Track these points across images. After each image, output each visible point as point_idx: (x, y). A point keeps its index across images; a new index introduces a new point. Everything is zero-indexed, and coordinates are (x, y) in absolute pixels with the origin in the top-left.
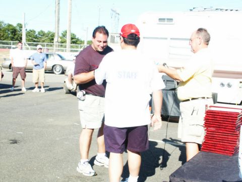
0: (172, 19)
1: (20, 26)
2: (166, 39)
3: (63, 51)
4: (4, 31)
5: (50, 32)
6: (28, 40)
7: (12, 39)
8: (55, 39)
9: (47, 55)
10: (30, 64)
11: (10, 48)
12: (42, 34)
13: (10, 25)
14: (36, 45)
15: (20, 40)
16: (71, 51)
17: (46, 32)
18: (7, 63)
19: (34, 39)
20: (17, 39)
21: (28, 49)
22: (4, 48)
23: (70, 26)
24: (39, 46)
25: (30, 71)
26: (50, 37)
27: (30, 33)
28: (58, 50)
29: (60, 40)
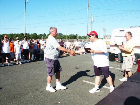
0: (124, 31)
1: (77, 35)
2: (122, 37)
4: (72, 36)
5: (85, 36)
6: (79, 39)
7: (74, 39)
8: (87, 38)
9: (85, 43)
10: (80, 46)
11: (74, 41)
12: (83, 37)
13: (74, 35)
19: (81, 38)
20: (76, 39)
21: (79, 41)
22: (72, 41)
25: (80, 48)
26: (85, 38)
27: (80, 37)
28: (88, 41)
29: (88, 38)
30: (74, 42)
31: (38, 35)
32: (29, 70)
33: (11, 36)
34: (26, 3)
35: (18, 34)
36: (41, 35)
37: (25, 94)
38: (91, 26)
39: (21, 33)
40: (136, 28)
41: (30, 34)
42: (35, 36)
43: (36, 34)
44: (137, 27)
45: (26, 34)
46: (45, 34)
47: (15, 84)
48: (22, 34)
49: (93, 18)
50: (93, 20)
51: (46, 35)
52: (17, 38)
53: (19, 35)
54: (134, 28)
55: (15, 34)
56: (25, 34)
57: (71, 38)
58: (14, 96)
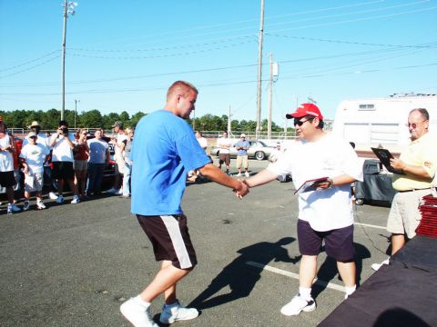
0: (372, 106)
1: (226, 117)
2: (367, 124)
3: (264, 138)
4: (212, 122)
5: (251, 122)
6: (232, 130)
7: (218, 129)
8: (257, 128)
9: (250, 143)
10: (233, 151)
11: (217, 137)
12: (244, 123)
13: (216, 117)
14: (240, 134)
15: (226, 129)
16: (272, 138)
17: (248, 121)
18: (215, 151)
19: (239, 128)
20: (223, 129)
21: (232, 137)
22: (211, 137)
23: (271, 115)
24: (243, 135)
25: (234, 157)
26: (252, 126)
27: (234, 123)
28: (260, 138)
29: (261, 128)
30: (218, 139)
31: (103, 115)
32: (75, 228)
33: (19, 117)
34: (66, 16)
35: (40, 111)
36: (113, 115)
37: (63, 307)
38: (269, 90)
39: (51, 109)
40: (408, 99)
41: (80, 113)
42: (96, 121)
43: (96, 113)
44: (413, 95)
45: (66, 112)
46: (125, 115)
47: (28, 272)
48: (54, 113)
49: (275, 66)
50: (275, 73)
51: (131, 117)
52: (35, 123)
53: (45, 115)
54: (402, 99)
55: (30, 112)
56: (62, 114)
57: (206, 128)
58: (26, 313)
